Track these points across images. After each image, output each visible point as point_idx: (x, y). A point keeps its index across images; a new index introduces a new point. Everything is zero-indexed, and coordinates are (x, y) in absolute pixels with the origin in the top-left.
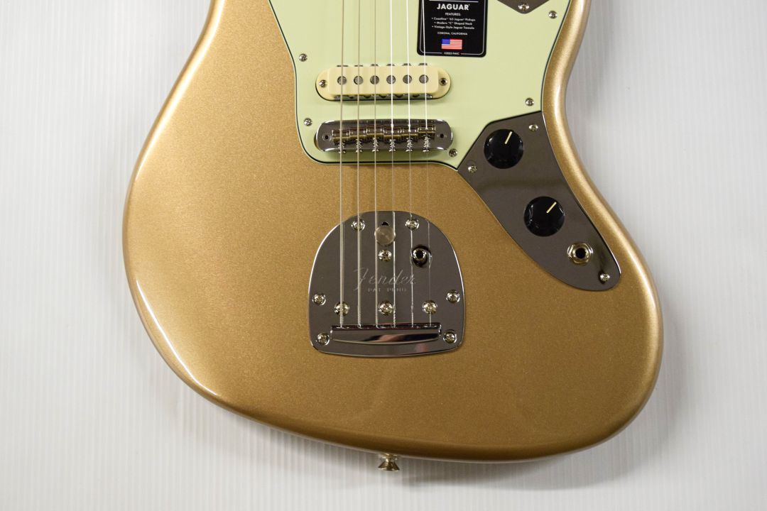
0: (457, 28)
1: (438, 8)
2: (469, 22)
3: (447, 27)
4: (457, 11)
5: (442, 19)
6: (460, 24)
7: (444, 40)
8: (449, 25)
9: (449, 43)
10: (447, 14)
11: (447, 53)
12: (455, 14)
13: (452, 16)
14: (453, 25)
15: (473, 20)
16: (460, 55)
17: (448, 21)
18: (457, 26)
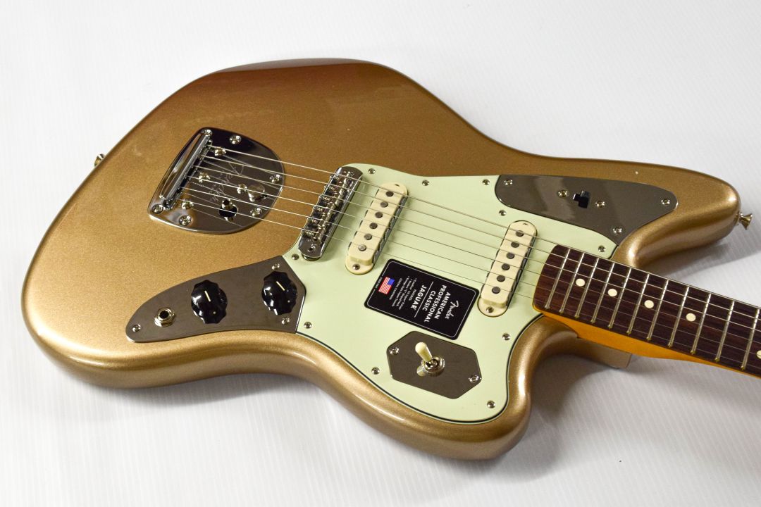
0: (399, 294)
1: (423, 286)
2: (400, 304)
3: (403, 287)
4: (414, 299)
5: (412, 285)
6: (402, 297)
7: (393, 281)
8: (405, 289)
9: (388, 284)
10: (415, 291)
11: (380, 280)
12: (412, 297)
13: (411, 293)
14: (403, 292)
15: (400, 308)
16: (374, 288)
17: (409, 289)
18: (401, 295)
